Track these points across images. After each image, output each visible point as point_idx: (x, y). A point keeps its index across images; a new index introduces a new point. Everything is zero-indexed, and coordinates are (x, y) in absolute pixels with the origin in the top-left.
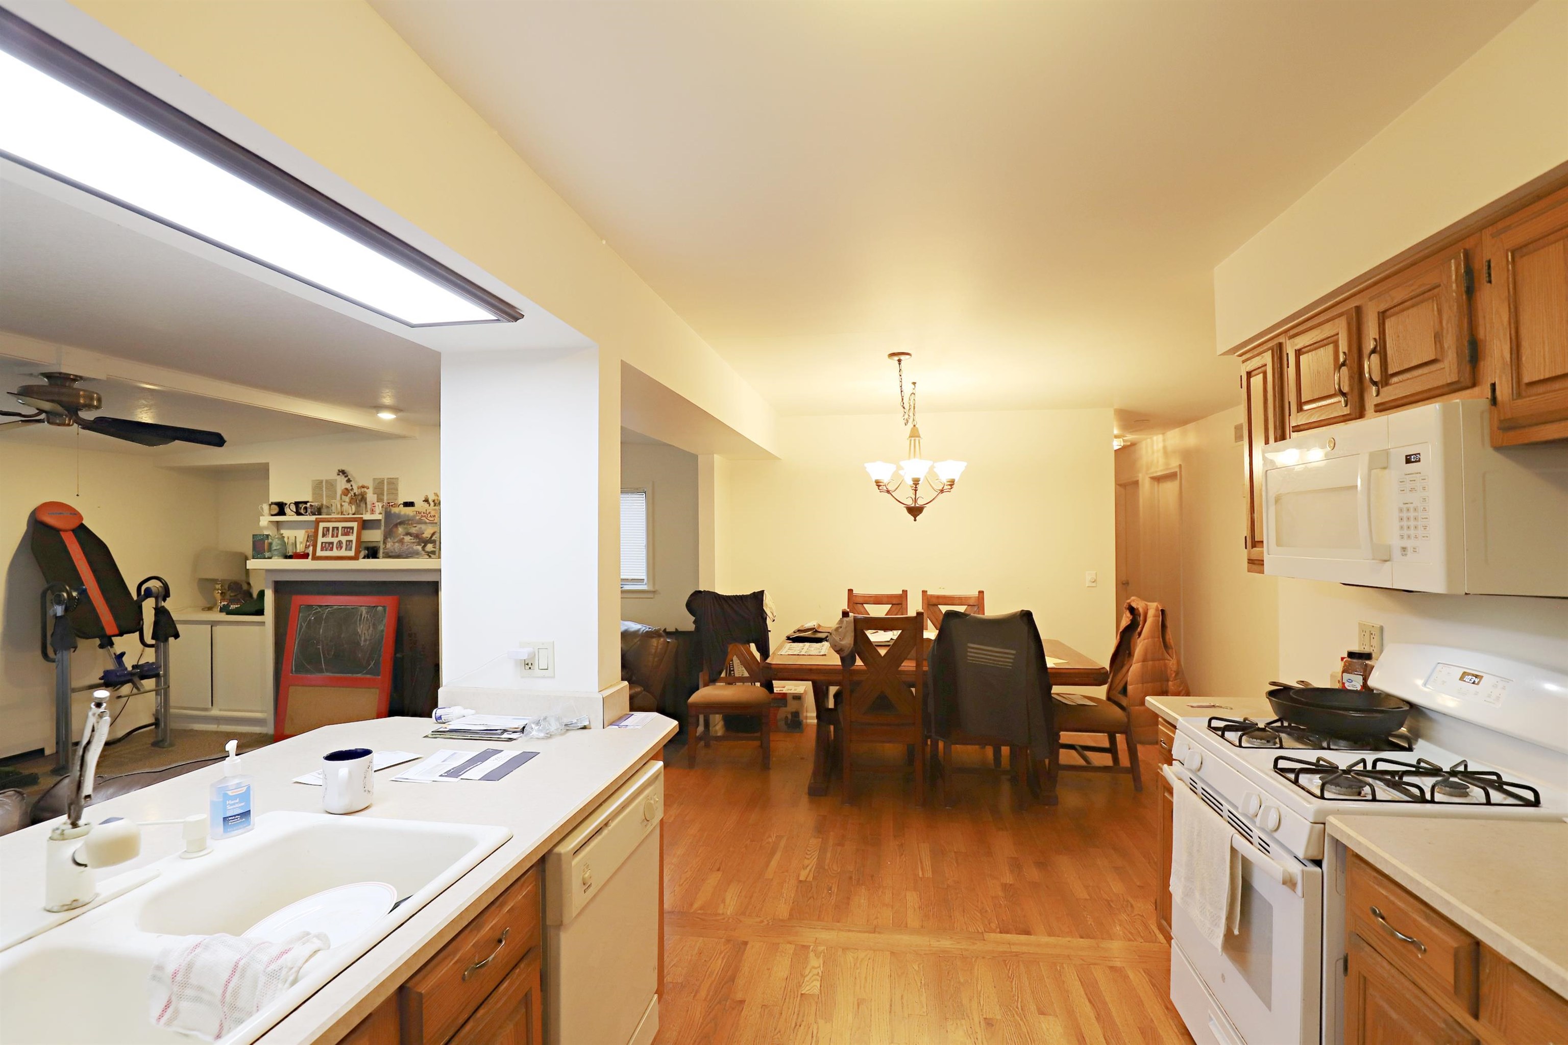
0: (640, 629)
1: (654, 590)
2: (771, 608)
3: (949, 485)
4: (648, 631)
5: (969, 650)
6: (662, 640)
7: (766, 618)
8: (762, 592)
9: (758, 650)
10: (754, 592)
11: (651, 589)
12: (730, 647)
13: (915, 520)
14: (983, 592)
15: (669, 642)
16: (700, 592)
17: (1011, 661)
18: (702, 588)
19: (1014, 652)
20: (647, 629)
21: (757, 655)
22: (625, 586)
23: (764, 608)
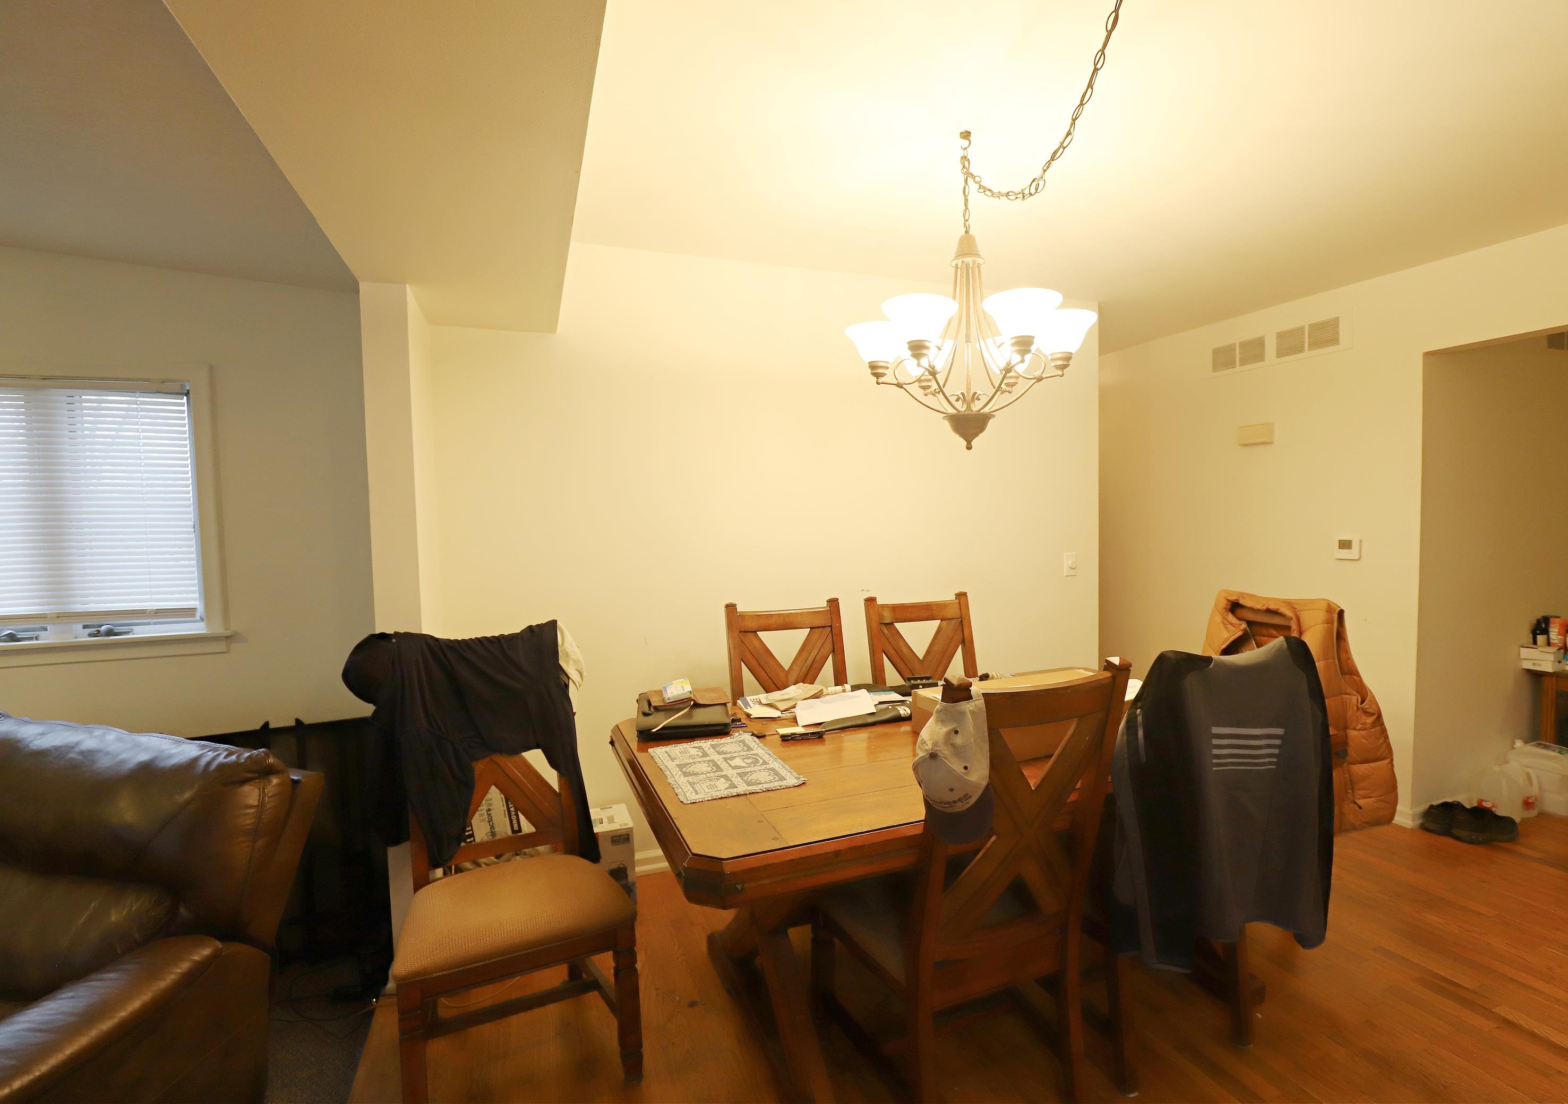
0: (196, 760)
1: (228, 633)
2: (577, 662)
3: (1057, 367)
4: (222, 766)
5: (1215, 742)
6: (275, 781)
7: (567, 686)
8: (553, 624)
9: (553, 763)
10: (530, 627)
11: (219, 630)
12: (479, 767)
13: (969, 447)
14: (964, 594)
15: (295, 782)
16: (383, 636)
17: (1276, 751)
18: (383, 626)
19: (1280, 731)
20: (221, 759)
21: (551, 776)
22: (135, 628)
23: (562, 663)
